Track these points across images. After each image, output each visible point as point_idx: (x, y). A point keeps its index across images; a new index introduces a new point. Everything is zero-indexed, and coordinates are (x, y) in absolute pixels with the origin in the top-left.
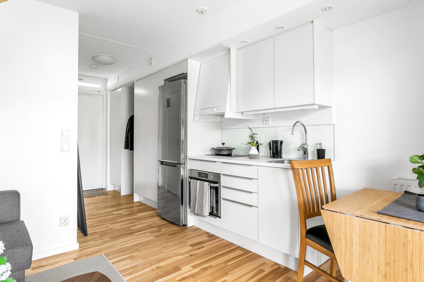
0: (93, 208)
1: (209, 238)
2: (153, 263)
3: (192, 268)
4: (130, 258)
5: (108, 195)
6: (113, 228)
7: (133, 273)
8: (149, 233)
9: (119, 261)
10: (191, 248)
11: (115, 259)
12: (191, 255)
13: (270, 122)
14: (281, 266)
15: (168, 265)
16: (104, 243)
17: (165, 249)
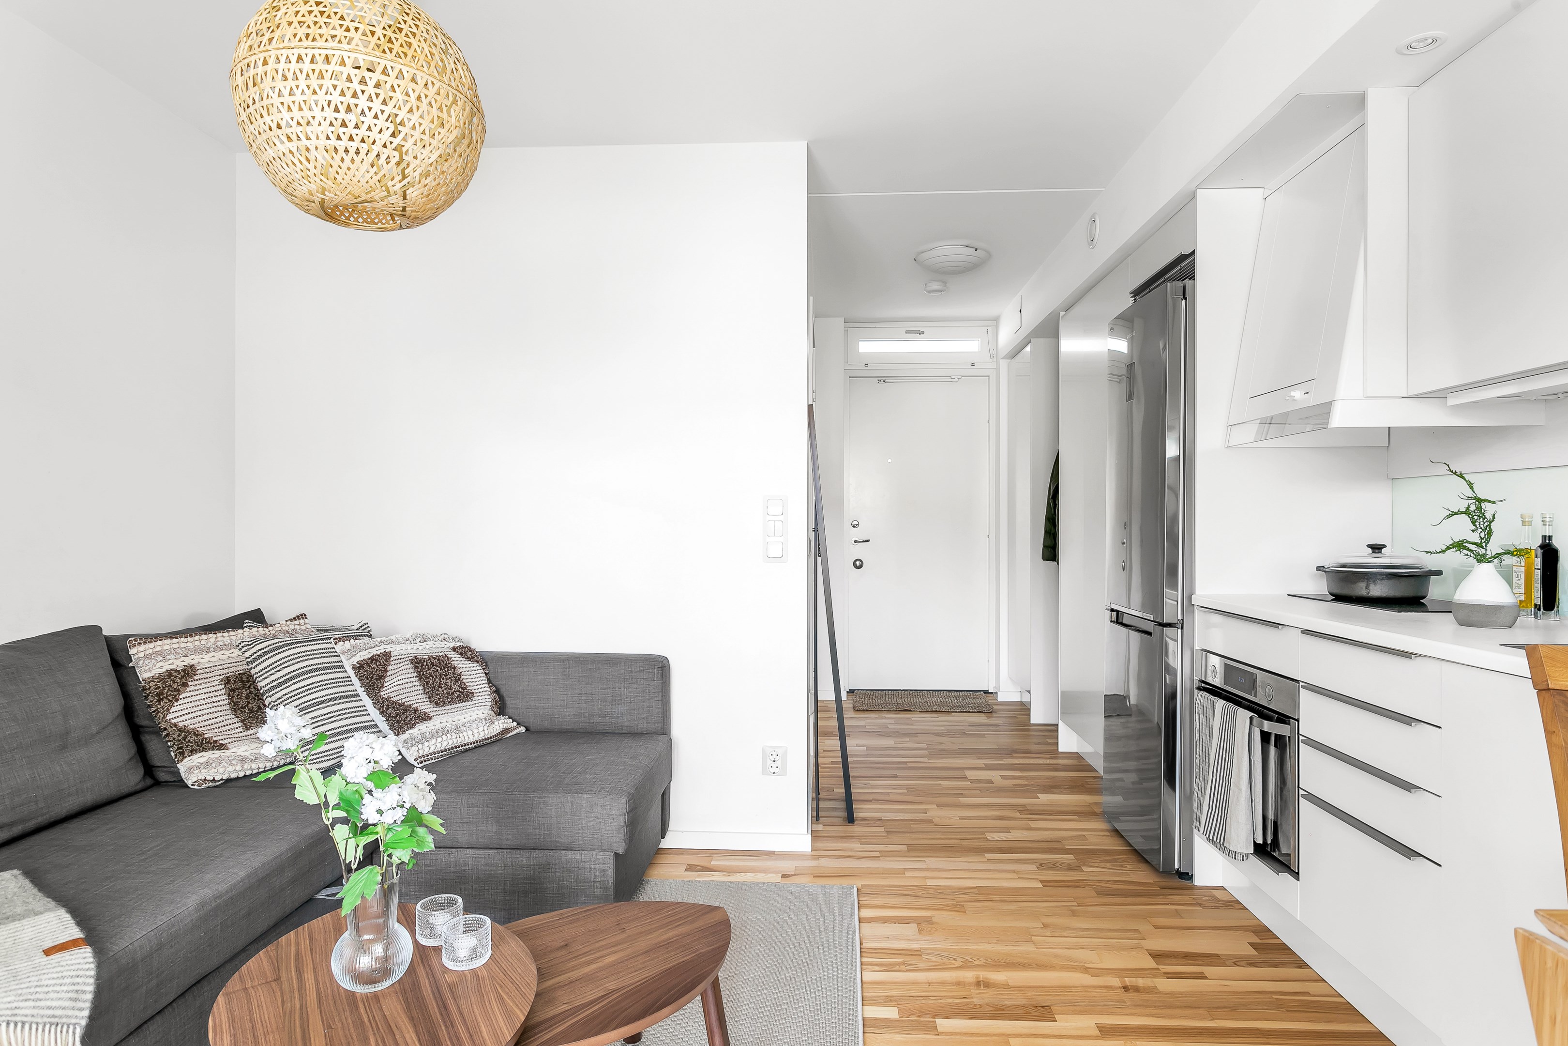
0: (924, 746)
1: (1254, 953)
2: (977, 963)
3: (1097, 1033)
4: (919, 921)
5: (995, 715)
6: (936, 820)
7: (897, 968)
8: (1034, 867)
9: (885, 920)
10: (1151, 963)
11: (881, 910)
12: (1126, 988)
15: (1020, 988)
16: (884, 855)
17: (1048, 934)
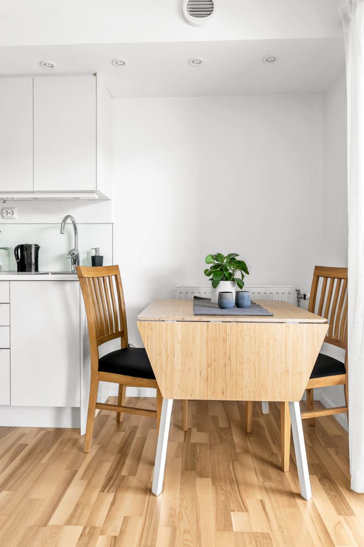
13: (15, 215)
14: (49, 430)
